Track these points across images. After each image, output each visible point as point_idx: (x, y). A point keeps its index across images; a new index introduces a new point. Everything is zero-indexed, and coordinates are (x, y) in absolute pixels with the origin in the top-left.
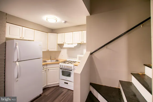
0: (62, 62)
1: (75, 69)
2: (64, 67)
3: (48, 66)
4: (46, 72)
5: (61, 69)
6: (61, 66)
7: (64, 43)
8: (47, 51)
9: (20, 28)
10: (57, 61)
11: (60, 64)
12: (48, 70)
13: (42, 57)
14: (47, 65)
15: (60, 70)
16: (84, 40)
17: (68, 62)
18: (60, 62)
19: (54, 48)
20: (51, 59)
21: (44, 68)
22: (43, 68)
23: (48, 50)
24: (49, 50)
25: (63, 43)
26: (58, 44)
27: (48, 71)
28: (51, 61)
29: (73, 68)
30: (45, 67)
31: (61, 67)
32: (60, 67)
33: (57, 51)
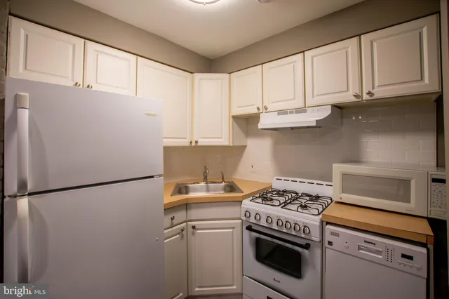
0: (253, 196)
1: (330, 243)
2: (263, 223)
3: (194, 213)
4: (182, 236)
5: (249, 228)
6: (253, 217)
7: (258, 109)
8: (188, 144)
9: (74, 46)
10: (231, 188)
11: (247, 204)
12: (194, 227)
13: (162, 173)
14: (186, 206)
15: (246, 233)
16: (376, 84)
17: (282, 200)
18: (246, 197)
19: (218, 134)
20: (205, 179)
21: (175, 222)
22: (172, 219)
23: (194, 144)
24: (196, 142)
25: (256, 111)
26: (235, 118)
27: (193, 234)
28: (208, 190)
29: (316, 236)
30: (180, 216)
31: (252, 220)
32: (244, 218)
33: (231, 145)
